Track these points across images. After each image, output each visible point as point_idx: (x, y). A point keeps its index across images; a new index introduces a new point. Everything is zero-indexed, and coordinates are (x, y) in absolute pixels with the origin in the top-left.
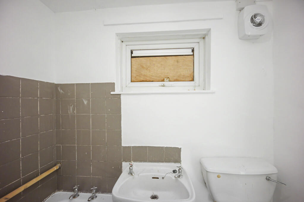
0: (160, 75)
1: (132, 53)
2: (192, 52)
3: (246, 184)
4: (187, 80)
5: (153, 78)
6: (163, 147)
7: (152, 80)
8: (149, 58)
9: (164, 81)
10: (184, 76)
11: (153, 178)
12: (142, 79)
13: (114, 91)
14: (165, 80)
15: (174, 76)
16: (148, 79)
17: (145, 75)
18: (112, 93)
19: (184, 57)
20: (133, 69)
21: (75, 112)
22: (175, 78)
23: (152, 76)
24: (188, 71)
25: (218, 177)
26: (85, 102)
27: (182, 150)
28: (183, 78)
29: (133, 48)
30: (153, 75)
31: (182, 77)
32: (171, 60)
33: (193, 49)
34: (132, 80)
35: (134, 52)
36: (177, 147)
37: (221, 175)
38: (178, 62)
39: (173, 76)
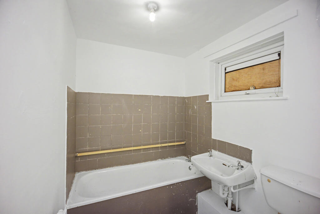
0: (247, 84)
1: (225, 69)
2: (279, 56)
3: (299, 201)
4: (273, 86)
5: (241, 87)
6: (237, 145)
7: (240, 89)
8: (239, 71)
9: (250, 90)
10: (270, 82)
11: (223, 164)
12: (233, 89)
13: (208, 100)
14: (250, 88)
15: (261, 84)
16: (237, 89)
17: (235, 86)
18: (207, 102)
19: (271, 63)
20: (227, 82)
21: (192, 113)
22: (261, 85)
23: (240, 86)
24: (274, 76)
25: (269, 181)
26: (196, 107)
27: (253, 152)
28: (269, 85)
29: (226, 66)
30: (242, 85)
31: (268, 83)
32: (257, 69)
33: (279, 52)
34: (226, 91)
35: (227, 69)
36: (248, 148)
37: (271, 180)
38: (264, 69)
39: (259, 84)
